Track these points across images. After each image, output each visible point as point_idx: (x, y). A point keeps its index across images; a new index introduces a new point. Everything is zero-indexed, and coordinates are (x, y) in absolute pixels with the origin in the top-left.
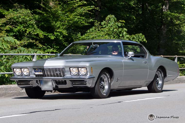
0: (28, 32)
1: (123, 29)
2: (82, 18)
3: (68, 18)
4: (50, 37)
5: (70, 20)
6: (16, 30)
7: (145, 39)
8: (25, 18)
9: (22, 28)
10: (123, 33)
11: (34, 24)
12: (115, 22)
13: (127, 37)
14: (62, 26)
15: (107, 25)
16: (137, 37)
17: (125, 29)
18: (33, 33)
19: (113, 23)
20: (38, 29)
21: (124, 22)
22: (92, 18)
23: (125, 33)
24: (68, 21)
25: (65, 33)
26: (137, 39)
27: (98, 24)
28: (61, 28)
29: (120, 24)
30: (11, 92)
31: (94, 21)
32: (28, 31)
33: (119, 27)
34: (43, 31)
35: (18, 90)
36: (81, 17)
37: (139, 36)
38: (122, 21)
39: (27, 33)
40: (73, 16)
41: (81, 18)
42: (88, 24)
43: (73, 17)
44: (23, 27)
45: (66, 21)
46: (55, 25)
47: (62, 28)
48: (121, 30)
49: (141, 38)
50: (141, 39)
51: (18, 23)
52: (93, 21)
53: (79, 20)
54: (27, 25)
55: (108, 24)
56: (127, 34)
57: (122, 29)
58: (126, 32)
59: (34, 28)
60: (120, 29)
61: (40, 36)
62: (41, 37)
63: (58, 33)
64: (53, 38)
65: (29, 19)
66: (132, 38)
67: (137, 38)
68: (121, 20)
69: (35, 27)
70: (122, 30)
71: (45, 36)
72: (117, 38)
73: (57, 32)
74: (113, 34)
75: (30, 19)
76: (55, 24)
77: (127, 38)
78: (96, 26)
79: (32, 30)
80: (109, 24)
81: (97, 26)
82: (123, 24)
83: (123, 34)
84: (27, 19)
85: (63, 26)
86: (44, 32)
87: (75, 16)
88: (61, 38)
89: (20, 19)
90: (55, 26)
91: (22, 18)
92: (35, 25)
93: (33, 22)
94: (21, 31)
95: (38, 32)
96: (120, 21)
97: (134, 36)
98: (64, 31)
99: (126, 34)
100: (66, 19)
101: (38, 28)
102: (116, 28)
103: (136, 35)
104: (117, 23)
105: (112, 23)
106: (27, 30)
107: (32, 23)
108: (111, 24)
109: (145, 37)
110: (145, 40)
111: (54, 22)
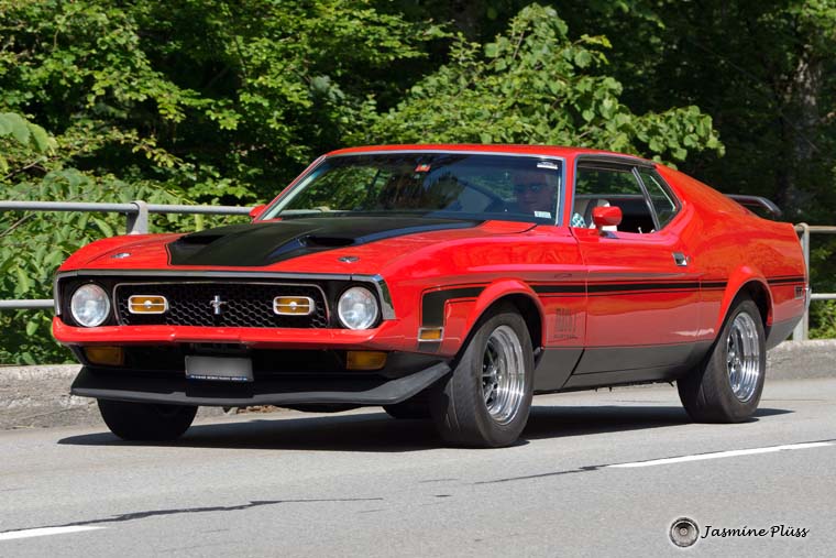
0: (103, 88)
1: (601, 81)
2: (385, 18)
3: (315, 21)
4: (217, 119)
5: (321, 29)
6: (35, 76)
7: (715, 135)
8: (87, 12)
9: (71, 68)
10: (600, 102)
11: (131, 48)
12: (561, 43)
13: (621, 124)
14: (280, 60)
15: (518, 58)
16: (671, 126)
17: (611, 83)
18: (127, 96)
19: (545, 50)
20: (155, 74)
21: (607, 43)
22: (436, 22)
23: (608, 104)
24: (312, 35)
25: (295, 98)
26: (670, 136)
27: (468, 52)
28: (274, 70)
29: (584, 57)
30: (11, 406)
31: (451, 35)
32: (102, 84)
33: (578, 71)
34: (182, 87)
35: (51, 396)
36: (379, 13)
37: (681, 123)
38: (593, 40)
39: (98, 93)
40: (337, 9)
41: (383, 21)
42: (417, 54)
43: (340, 13)
44: (75, 63)
45: (303, 36)
46: (245, 54)
47: (281, 72)
48: (589, 88)
49: (694, 131)
50: (695, 136)
51: (50, 41)
52: (443, 35)
53: (370, 28)
54: (98, 50)
55: (521, 54)
56: (621, 110)
57: (596, 82)
58: (617, 96)
59: (134, 70)
60: (585, 85)
61: (161, 112)
62: (171, 117)
63: (258, 99)
64: (230, 121)
65: (107, 22)
66: (645, 129)
67: (672, 132)
68: (591, 35)
69: (139, 61)
70: (595, 88)
71: (187, 110)
72: (566, 127)
73: (251, 90)
74: (547, 107)
75: (113, 18)
76: (242, 47)
77: (624, 128)
78: (457, 60)
79: (123, 78)
80: (525, 53)
81: (466, 65)
82: (602, 56)
83: (601, 109)
84: (96, 22)
85: (285, 61)
86: (184, 92)
87: (350, 6)
88: (274, 125)
89: (61, 20)
90: (244, 59)
91: (69, 13)
92: (139, 54)
93: (125, 35)
94: (63, 82)
95: (153, 92)
96: (585, 37)
97: (658, 121)
98: (292, 88)
99: (617, 107)
100: (302, 22)
101: (155, 67)
102: (562, 77)
103: (670, 117)
104: (566, 52)
105: (540, 48)
106: (98, 76)
107: (122, 41)
108: (538, 55)
109: (714, 127)
110: (713, 142)
111: (240, 39)
